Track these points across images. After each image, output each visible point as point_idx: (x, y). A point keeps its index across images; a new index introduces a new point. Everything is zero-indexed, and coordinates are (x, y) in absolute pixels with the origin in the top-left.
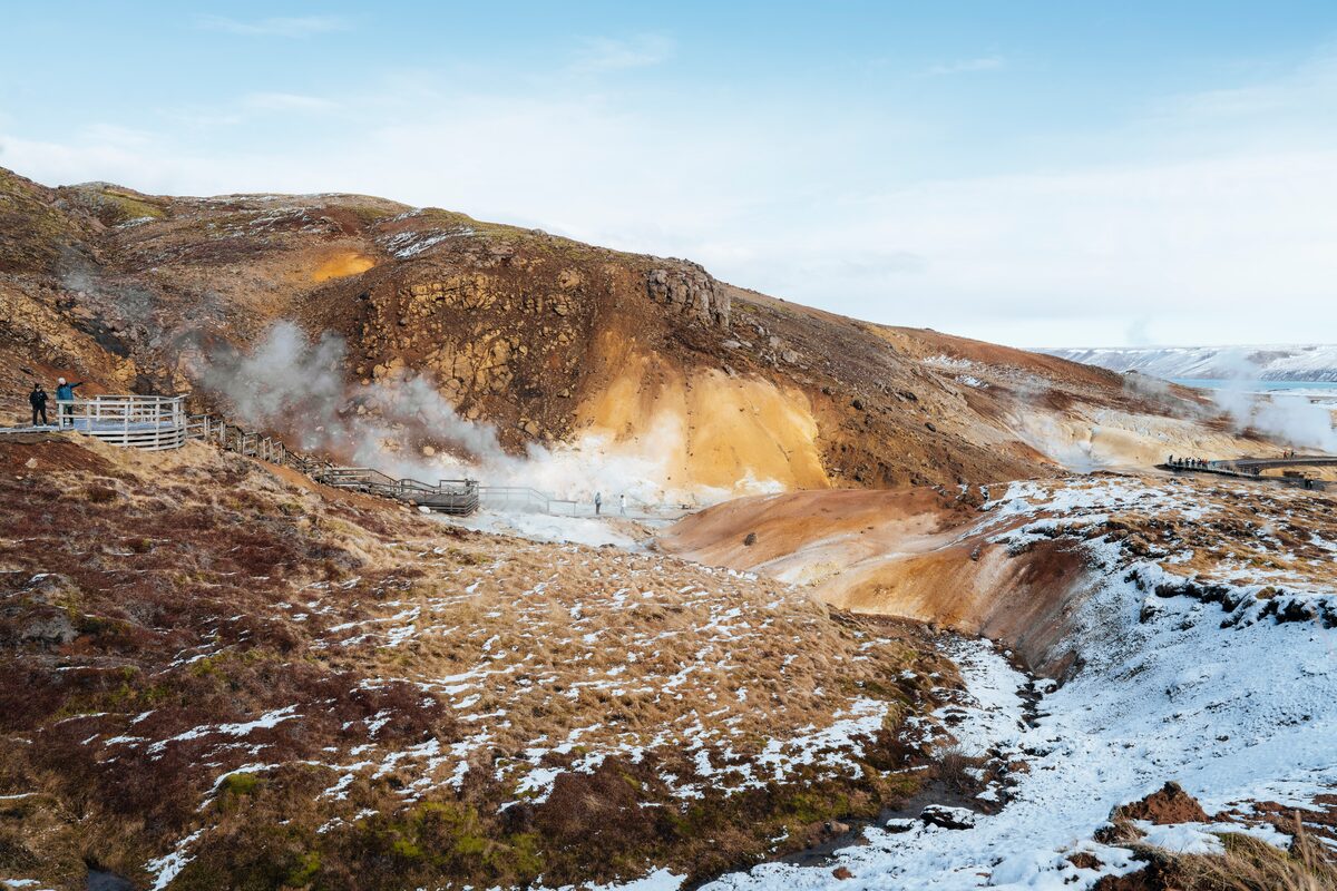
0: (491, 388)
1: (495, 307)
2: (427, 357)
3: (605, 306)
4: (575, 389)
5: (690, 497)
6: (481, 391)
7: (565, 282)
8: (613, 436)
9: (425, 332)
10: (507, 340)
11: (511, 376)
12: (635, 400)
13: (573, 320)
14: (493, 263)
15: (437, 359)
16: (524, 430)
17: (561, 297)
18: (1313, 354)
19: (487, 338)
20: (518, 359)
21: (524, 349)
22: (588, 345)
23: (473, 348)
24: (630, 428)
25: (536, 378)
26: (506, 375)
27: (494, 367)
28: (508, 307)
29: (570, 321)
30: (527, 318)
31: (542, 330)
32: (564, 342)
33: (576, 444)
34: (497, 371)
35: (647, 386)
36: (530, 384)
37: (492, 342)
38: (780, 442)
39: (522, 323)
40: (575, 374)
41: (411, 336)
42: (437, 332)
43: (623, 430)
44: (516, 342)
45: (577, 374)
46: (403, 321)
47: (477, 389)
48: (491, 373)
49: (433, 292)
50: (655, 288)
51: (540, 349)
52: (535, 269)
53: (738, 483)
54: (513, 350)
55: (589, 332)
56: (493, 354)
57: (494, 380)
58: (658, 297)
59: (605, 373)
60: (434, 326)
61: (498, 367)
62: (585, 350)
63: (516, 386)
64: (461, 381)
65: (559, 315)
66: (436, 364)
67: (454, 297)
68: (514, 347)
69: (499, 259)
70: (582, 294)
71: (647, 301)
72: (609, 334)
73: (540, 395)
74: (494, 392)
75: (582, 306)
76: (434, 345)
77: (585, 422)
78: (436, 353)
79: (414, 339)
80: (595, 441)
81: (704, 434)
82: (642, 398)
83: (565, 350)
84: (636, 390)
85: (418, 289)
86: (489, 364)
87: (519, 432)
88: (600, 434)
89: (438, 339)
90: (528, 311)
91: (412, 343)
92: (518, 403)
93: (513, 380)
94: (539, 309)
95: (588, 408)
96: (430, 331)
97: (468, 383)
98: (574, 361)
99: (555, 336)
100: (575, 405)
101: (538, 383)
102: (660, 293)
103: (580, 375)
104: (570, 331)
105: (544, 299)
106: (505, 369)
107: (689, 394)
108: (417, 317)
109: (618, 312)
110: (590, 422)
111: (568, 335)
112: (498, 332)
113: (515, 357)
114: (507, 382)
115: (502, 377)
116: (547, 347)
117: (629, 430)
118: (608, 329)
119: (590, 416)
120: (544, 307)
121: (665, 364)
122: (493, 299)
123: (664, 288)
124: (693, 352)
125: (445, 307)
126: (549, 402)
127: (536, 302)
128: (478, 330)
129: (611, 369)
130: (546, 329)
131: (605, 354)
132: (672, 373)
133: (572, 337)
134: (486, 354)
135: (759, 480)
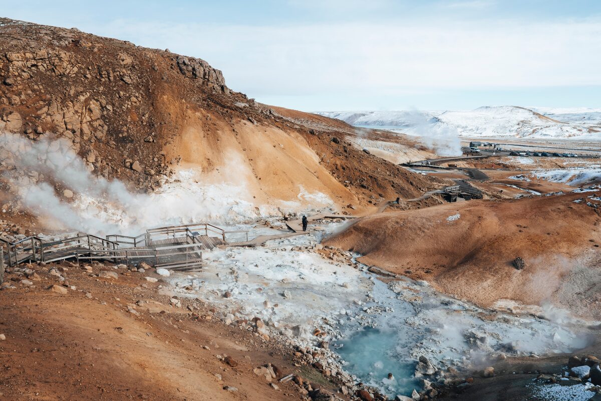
0: (96, 137)
1: (79, 75)
2: (39, 112)
3: (156, 78)
4: (155, 136)
5: (277, 210)
6: (89, 140)
7: (123, 60)
8: (200, 169)
9: (30, 92)
10: (97, 101)
11: (106, 128)
12: (204, 142)
13: (137, 87)
14: (67, 43)
15: (48, 114)
16: (131, 168)
17: (124, 70)
18: (373, 115)
19: (82, 98)
20: (107, 114)
21: (109, 107)
22: (152, 104)
23: (74, 106)
24: (209, 161)
25: (125, 129)
26: (103, 127)
27: (92, 121)
28: (89, 76)
29: (135, 88)
30: (104, 84)
31: (119, 93)
32: (135, 102)
33: (174, 177)
34: (96, 124)
35: (209, 133)
36: (122, 133)
37: (87, 101)
38: (306, 166)
39: (101, 88)
40: (151, 125)
41: (19, 94)
42: (40, 92)
43: (206, 164)
44: (104, 102)
45: (153, 125)
46: (8, 81)
47: (85, 138)
48: (92, 125)
49: (28, 60)
50: (184, 67)
51: (121, 107)
52: (99, 50)
53: (299, 196)
54: (102, 108)
55: (150, 97)
56: (90, 111)
57: (95, 131)
58: (187, 74)
59: (173, 124)
60: (36, 87)
61: (96, 120)
62: (151, 108)
63: (112, 135)
64: (74, 132)
65: (126, 83)
66: (49, 119)
67: (45, 65)
68: (103, 105)
69: (70, 40)
70: (136, 69)
71: (182, 77)
72: (165, 97)
73: (132, 141)
74: (98, 140)
75: (139, 78)
76: (41, 103)
77: (173, 160)
78: (45, 109)
79: (23, 97)
80: (187, 173)
81: (261, 165)
82: (208, 140)
83: (137, 108)
84: (202, 136)
85: (14, 56)
86: (89, 119)
87: (128, 170)
88: (190, 168)
89: (44, 98)
90: (103, 80)
91: (21, 101)
92: (117, 148)
93: (108, 130)
94: (112, 78)
95: (172, 149)
96: (33, 91)
97: (78, 132)
98: (147, 116)
99: (129, 98)
100: (160, 148)
101: (127, 131)
102: (189, 71)
103: (156, 126)
104: (137, 95)
105: (114, 72)
106: (100, 122)
107: (238, 137)
108: (19, 78)
109: (166, 82)
110: (178, 160)
111: (137, 97)
112: (88, 94)
113: (105, 113)
114: (105, 132)
115: (100, 128)
116: (126, 105)
117: (210, 164)
118: (164, 94)
119: (176, 155)
120: (114, 77)
121: (213, 117)
122: (76, 69)
123: (190, 68)
124: (226, 110)
125: (40, 73)
126: (140, 146)
127: (108, 74)
128: (72, 92)
129: (177, 122)
130: (122, 93)
131: (168, 111)
132: (221, 123)
133: (140, 99)
134: (84, 111)
135: (311, 193)
